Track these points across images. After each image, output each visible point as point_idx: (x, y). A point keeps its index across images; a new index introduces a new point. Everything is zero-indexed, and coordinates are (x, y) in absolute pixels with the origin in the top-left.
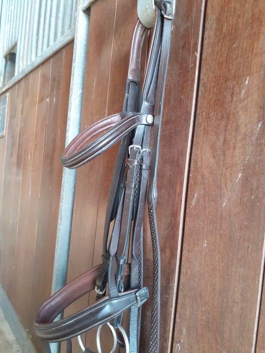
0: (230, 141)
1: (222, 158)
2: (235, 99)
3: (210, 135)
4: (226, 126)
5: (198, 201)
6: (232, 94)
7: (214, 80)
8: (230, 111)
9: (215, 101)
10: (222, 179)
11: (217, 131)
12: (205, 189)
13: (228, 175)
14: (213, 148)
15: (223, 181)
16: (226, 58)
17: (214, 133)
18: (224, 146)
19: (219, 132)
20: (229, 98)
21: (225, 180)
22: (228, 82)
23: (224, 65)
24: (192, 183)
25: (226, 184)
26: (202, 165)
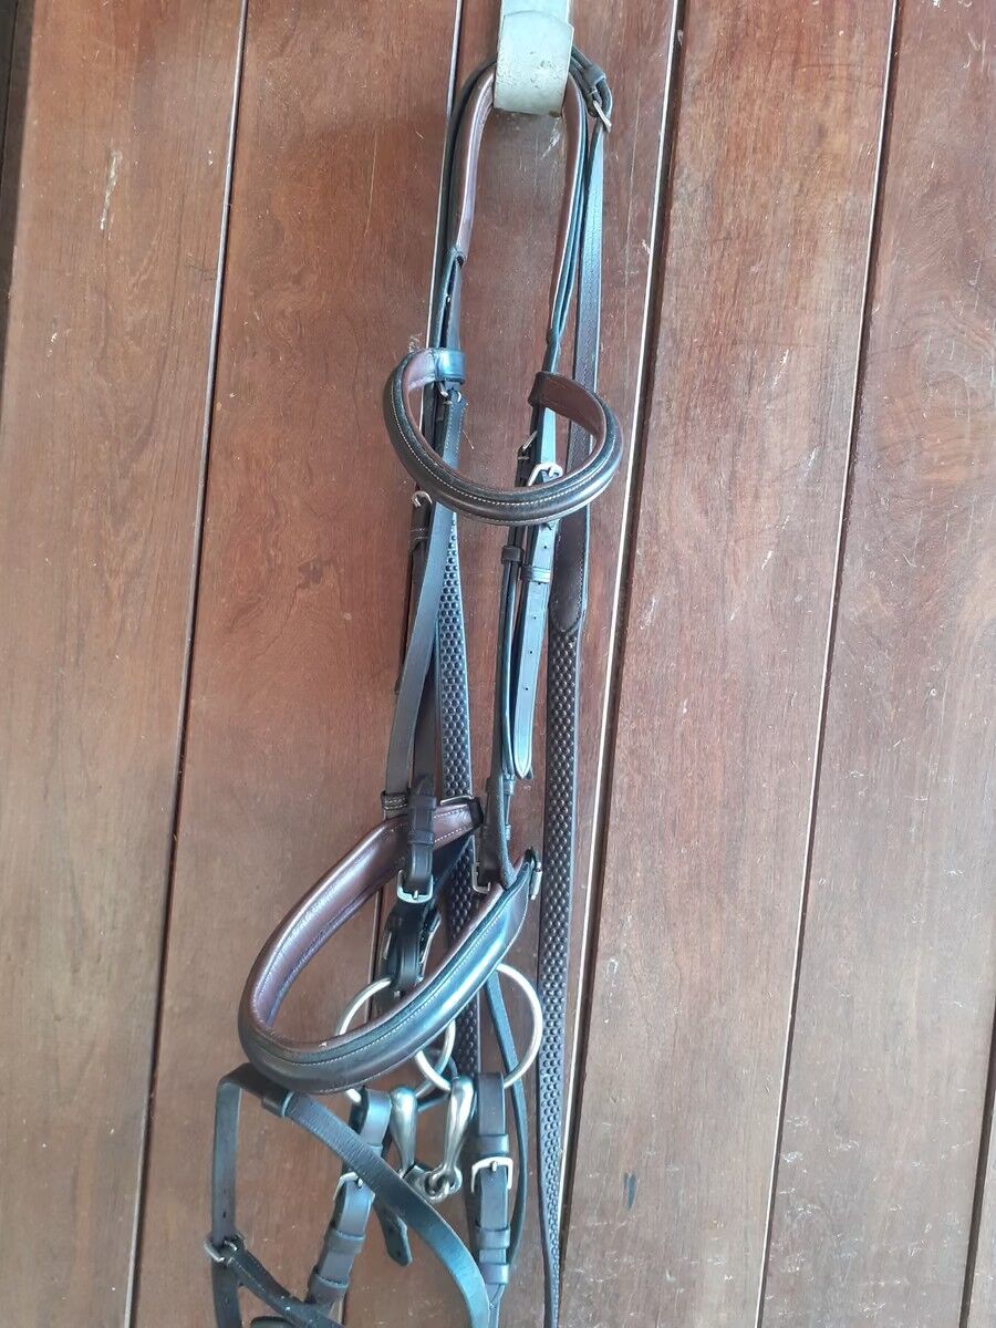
0: (745, 479)
1: (725, 515)
2: (756, 389)
3: (694, 460)
4: (736, 445)
5: (663, 613)
6: (750, 378)
7: (700, 329)
8: (746, 413)
9: (706, 382)
10: (726, 561)
11: (712, 453)
12: (680, 584)
13: (741, 553)
14: (701, 490)
15: (728, 566)
16: (733, 290)
17: (705, 458)
18: (730, 489)
19: (717, 456)
20: (740, 385)
21: (735, 565)
22: (740, 347)
23: (728, 304)
24: (643, 572)
25: (736, 573)
26: (672, 529)
